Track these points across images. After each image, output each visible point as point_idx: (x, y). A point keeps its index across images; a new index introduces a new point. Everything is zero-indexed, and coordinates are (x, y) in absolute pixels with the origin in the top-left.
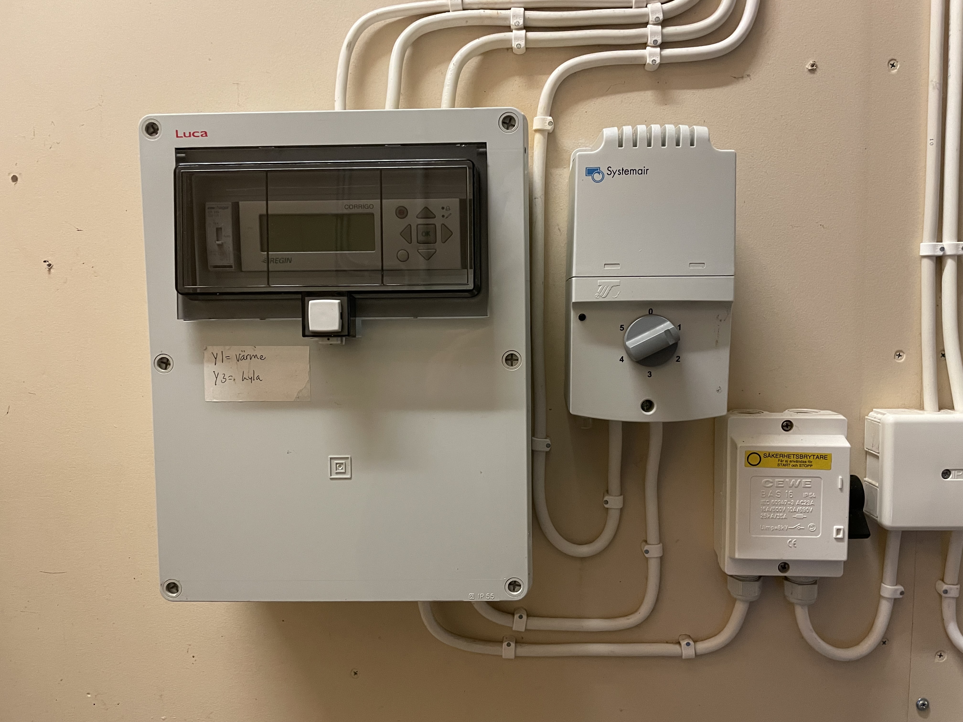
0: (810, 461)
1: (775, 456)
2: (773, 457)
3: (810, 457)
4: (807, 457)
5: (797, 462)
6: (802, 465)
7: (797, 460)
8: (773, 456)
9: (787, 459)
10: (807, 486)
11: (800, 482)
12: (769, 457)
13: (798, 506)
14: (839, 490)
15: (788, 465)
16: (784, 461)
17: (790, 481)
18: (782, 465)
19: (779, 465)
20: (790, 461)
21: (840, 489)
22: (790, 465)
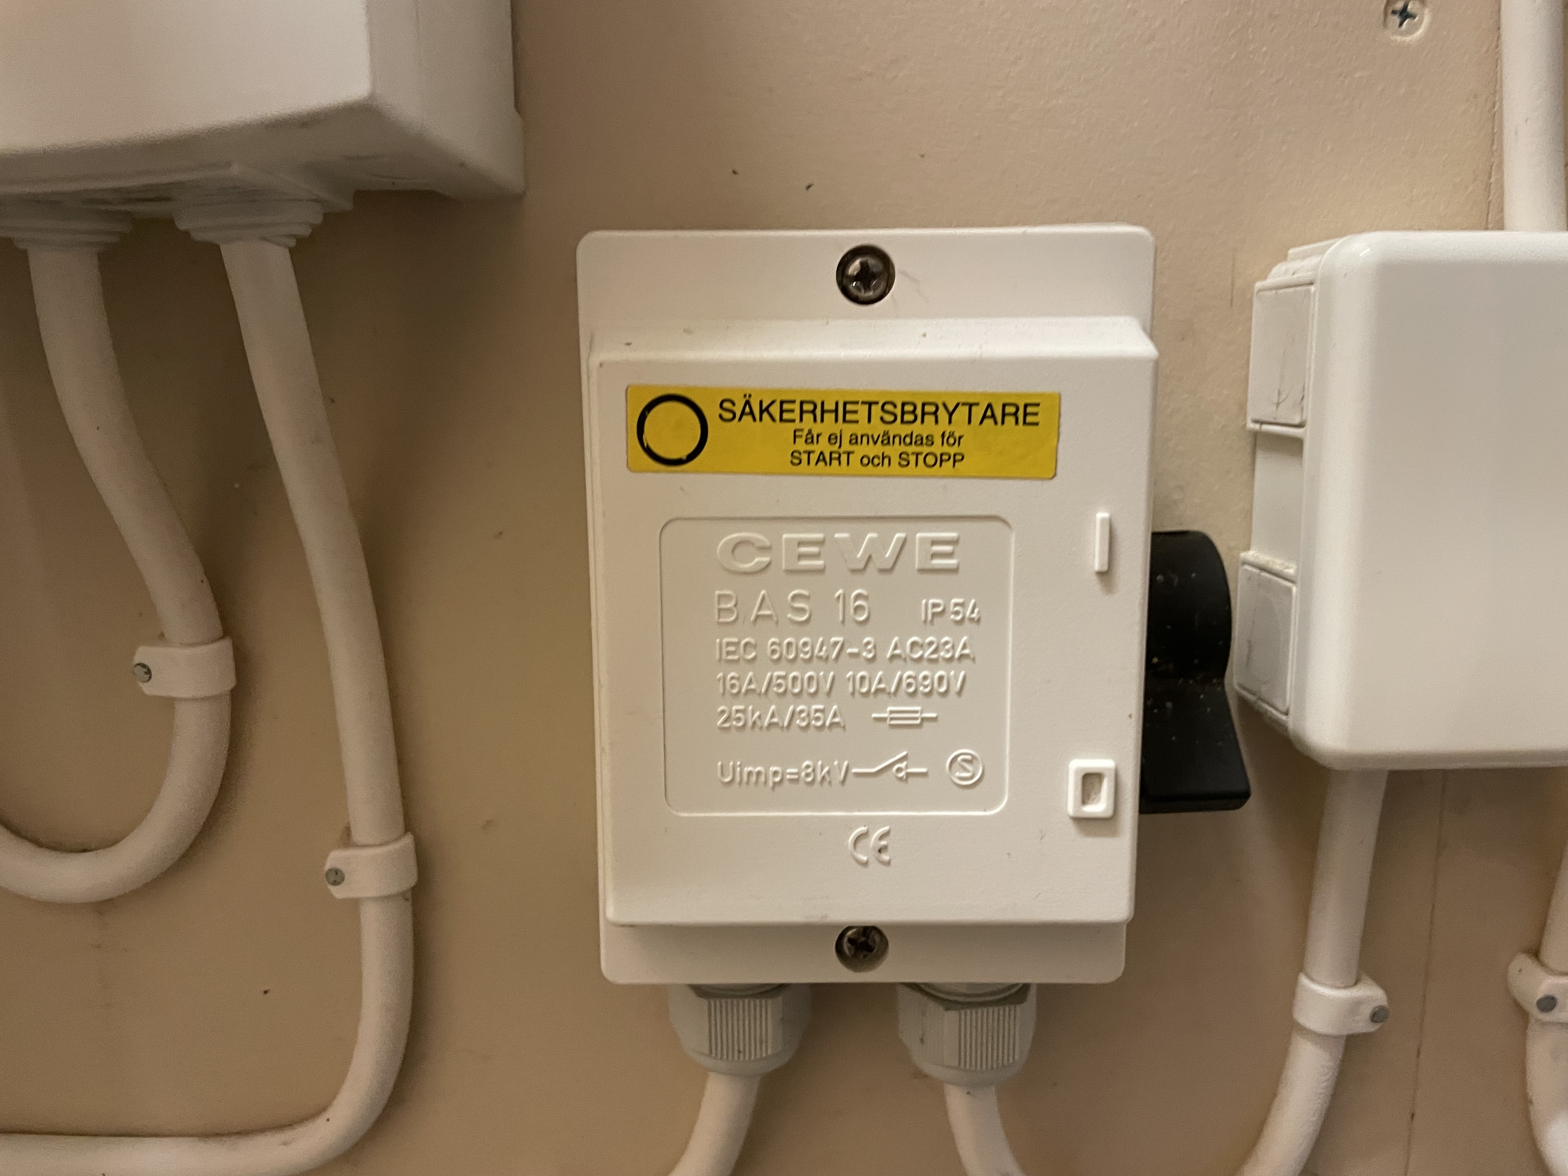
0: (952, 435)
1: (775, 410)
2: (765, 415)
3: (951, 415)
4: (935, 413)
5: (887, 440)
6: (912, 459)
7: (886, 433)
8: (767, 409)
9: (836, 429)
10: (938, 562)
11: (904, 542)
12: (747, 419)
13: (896, 662)
14: (1094, 579)
15: (844, 458)
16: (824, 440)
17: (856, 542)
18: (814, 457)
19: (796, 459)
20: (855, 440)
21: (1101, 574)
22: (855, 459)
